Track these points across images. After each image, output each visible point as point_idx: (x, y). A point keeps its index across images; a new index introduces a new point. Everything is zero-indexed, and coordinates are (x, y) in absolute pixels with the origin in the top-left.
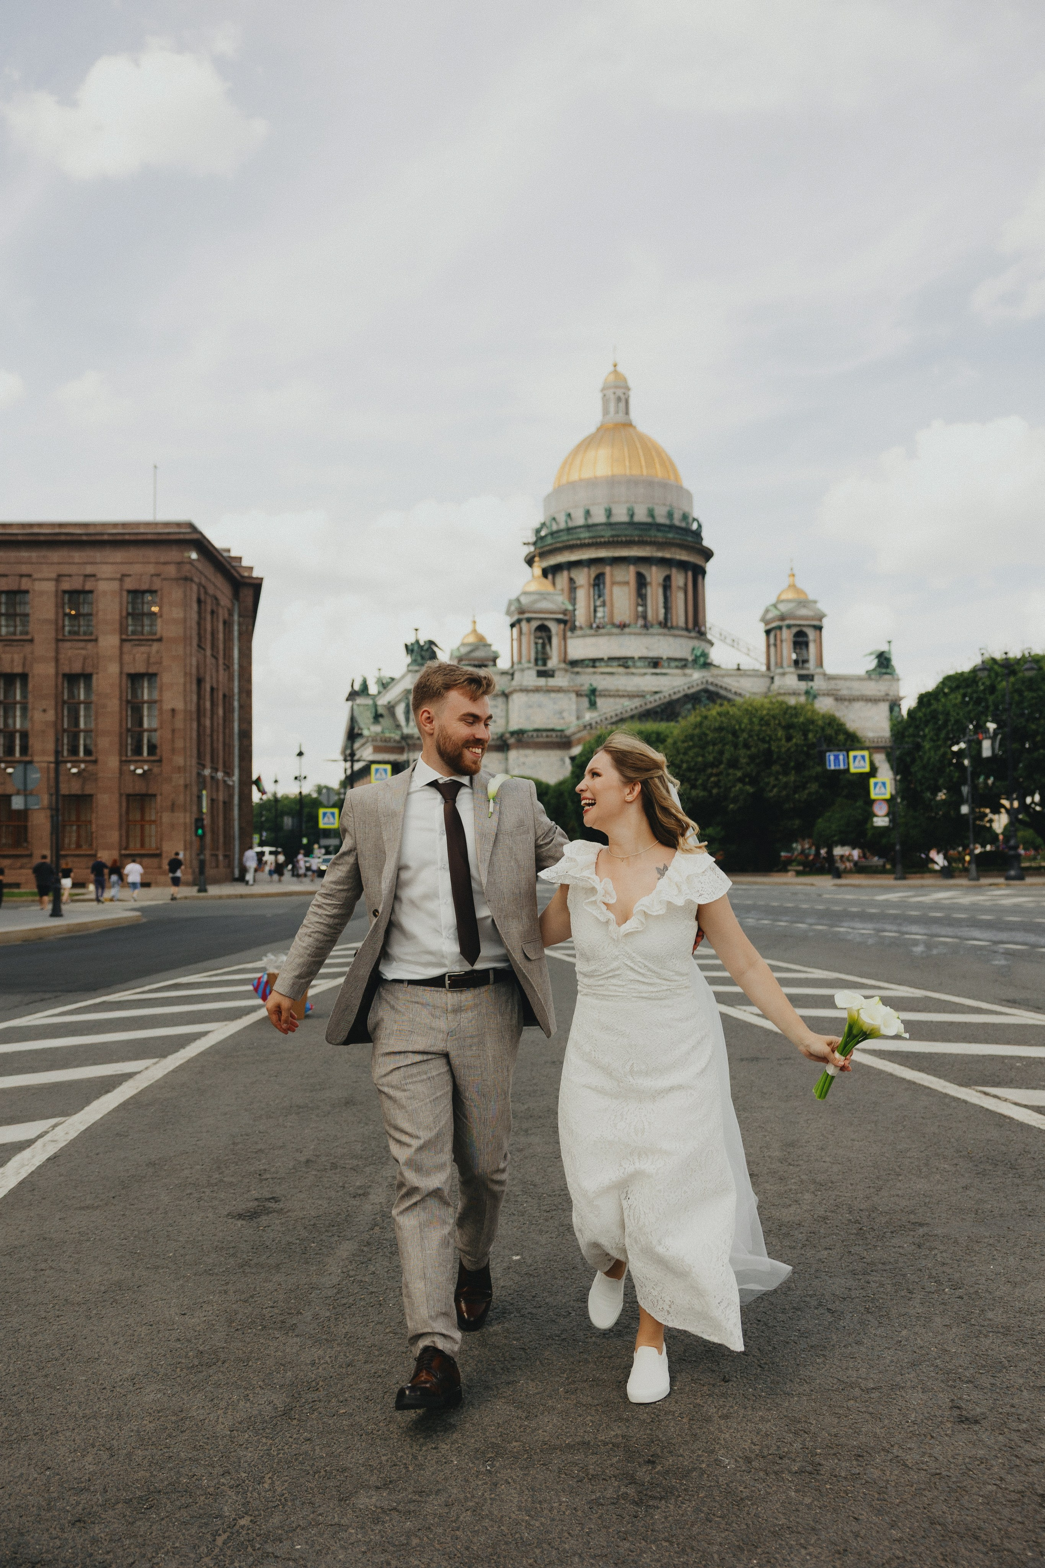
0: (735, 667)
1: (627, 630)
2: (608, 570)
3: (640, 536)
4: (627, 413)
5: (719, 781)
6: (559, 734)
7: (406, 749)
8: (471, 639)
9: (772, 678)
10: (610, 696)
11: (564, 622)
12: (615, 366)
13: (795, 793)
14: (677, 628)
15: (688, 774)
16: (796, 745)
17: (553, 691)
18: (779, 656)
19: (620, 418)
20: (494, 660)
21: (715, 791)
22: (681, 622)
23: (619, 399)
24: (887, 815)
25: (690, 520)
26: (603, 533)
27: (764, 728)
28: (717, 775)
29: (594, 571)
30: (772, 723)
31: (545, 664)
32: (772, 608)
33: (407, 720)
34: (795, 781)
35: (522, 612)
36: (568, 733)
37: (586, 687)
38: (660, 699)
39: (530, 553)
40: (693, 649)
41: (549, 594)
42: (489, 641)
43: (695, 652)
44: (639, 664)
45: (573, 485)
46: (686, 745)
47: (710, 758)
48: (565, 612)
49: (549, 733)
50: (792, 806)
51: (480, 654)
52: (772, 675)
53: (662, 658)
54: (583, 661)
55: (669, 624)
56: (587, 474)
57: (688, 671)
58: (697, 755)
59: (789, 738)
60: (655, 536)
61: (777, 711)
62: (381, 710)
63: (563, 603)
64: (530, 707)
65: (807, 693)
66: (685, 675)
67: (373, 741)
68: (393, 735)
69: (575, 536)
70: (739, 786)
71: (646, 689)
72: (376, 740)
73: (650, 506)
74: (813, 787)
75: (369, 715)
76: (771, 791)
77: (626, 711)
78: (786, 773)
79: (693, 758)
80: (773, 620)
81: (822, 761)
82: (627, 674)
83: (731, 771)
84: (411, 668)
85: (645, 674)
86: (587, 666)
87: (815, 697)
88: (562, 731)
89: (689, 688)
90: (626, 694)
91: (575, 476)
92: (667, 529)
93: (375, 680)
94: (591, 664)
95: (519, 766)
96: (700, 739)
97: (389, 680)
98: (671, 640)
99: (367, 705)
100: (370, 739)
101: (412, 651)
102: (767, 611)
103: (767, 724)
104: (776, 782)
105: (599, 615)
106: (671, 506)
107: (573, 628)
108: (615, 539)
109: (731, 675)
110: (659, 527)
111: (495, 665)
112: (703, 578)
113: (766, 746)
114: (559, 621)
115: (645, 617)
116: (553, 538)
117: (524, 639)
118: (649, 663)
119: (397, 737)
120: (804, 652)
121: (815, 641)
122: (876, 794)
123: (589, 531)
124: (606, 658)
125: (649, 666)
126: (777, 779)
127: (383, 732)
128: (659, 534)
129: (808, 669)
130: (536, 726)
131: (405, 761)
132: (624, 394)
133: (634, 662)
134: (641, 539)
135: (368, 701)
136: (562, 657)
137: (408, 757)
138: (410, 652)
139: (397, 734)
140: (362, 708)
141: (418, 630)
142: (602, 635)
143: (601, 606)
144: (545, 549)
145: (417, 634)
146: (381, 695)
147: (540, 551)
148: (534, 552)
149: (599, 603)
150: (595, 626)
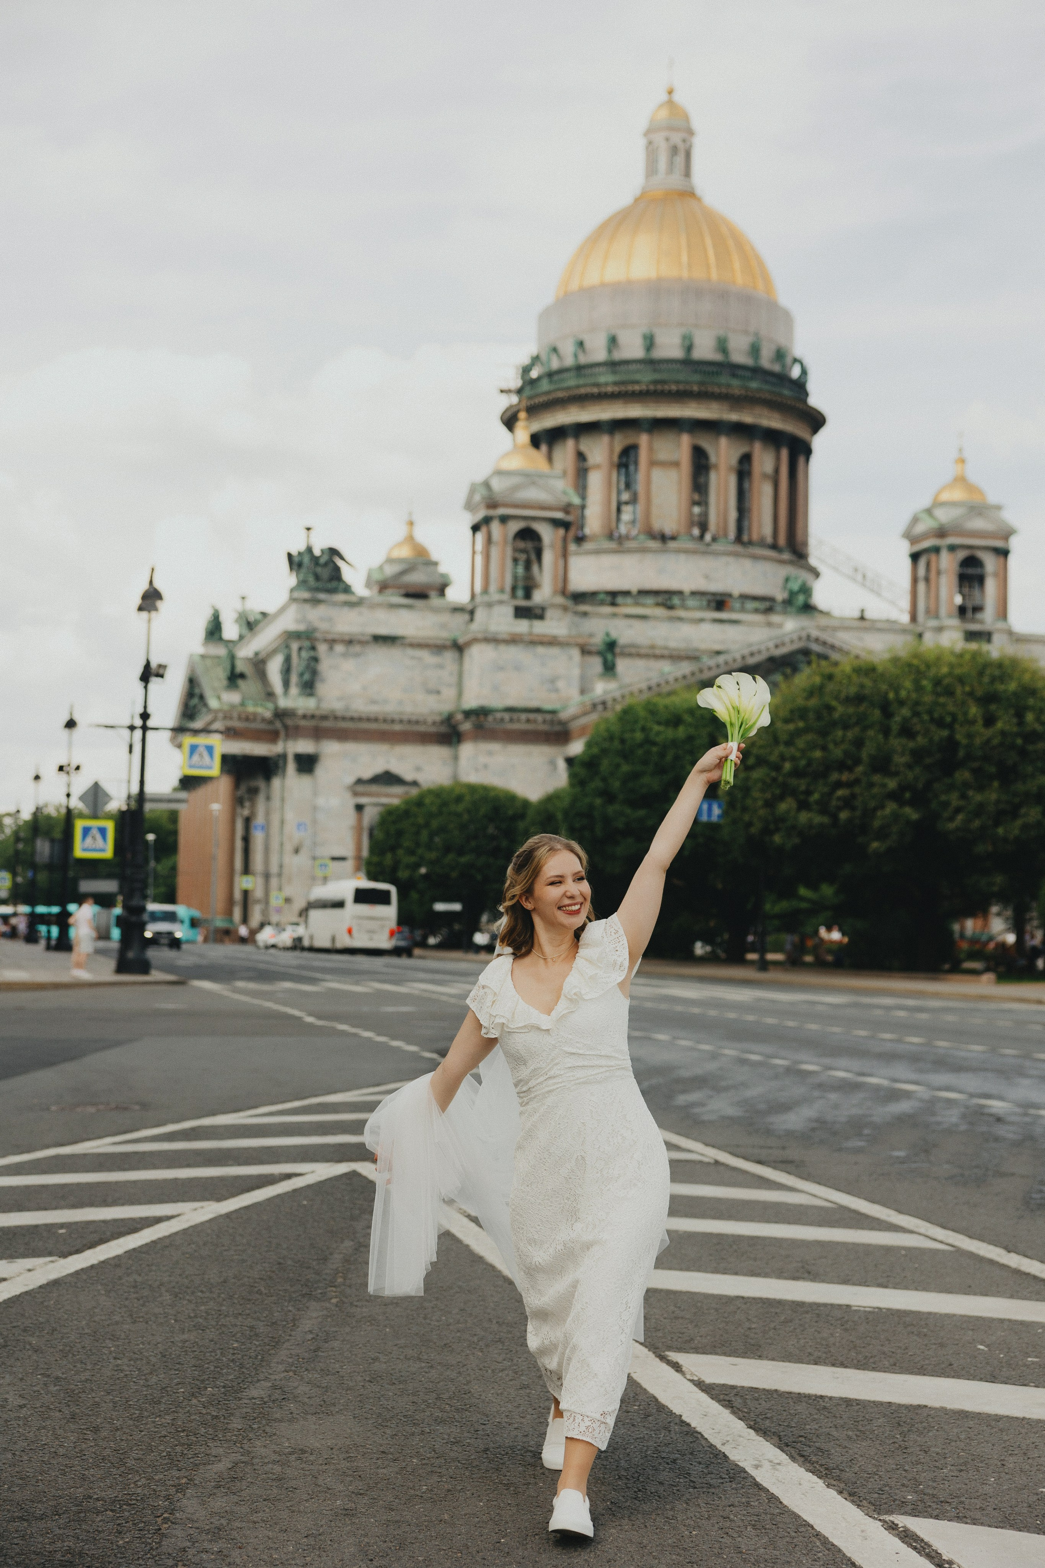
0: (857, 614)
1: (672, 545)
2: (643, 440)
3: (701, 383)
4: (687, 173)
5: (853, 796)
6: (548, 717)
7: (282, 734)
8: (405, 552)
9: (920, 636)
10: (639, 656)
11: (565, 526)
12: (670, 92)
13: (997, 824)
14: (759, 543)
15: (794, 782)
16: (1003, 733)
17: (542, 643)
18: (932, 600)
19: (676, 180)
20: (441, 590)
21: (843, 815)
22: (767, 530)
23: (674, 150)
25: (789, 360)
26: (638, 377)
27: (942, 700)
28: (849, 785)
29: (620, 441)
30: (959, 691)
31: (528, 595)
32: (924, 516)
33: (286, 684)
34: (998, 802)
35: (492, 504)
36: (564, 715)
37: (598, 640)
38: (726, 663)
39: (511, 406)
40: (787, 580)
41: (541, 476)
42: (435, 556)
43: (788, 586)
44: (691, 603)
45: (588, 293)
46: (791, 727)
47: (837, 753)
48: (567, 508)
49: (532, 716)
50: (990, 848)
51: (417, 578)
52: (919, 629)
53: (730, 595)
54: (594, 594)
55: (745, 538)
56: (614, 272)
57: (775, 618)
58: (813, 746)
59: (989, 721)
60: (729, 386)
62: (240, 667)
63: (565, 493)
64: (501, 668)
66: (769, 625)
67: (224, 718)
68: (260, 710)
69: (590, 380)
70: (891, 807)
71: (703, 646)
72: (231, 718)
73: (721, 334)
74: (1032, 814)
75: (221, 674)
76: (951, 819)
77: (667, 682)
78: (981, 788)
79: (803, 751)
80: (924, 536)
82: (671, 619)
83: (877, 778)
84: (296, 595)
85: (701, 620)
86: (602, 603)
88: (553, 712)
89: (777, 646)
90: (666, 652)
91: (593, 278)
92: (748, 374)
93: (235, 616)
94: (609, 599)
95: (477, 770)
96: (819, 717)
97: (259, 617)
98: (747, 563)
99: (218, 657)
100: (220, 715)
101: (300, 565)
102: (915, 520)
103: (949, 692)
104: (962, 803)
105: (626, 516)
106: (756, 334)
107: (580, 540)
108: (659, 387)
109: (848, 628)
110: (734, 369)
111: (443, 595)
112: (807, 460)
113: (945, 733)
114: (556, 523)
115: (703, 524)
116: (551, 382)
117: (495, 552)
118: (709, 602)
119: (267, 712)
120: (976, 592)
121: (996, 575)
123: (614, 373)
124: (634, 590)
125: (708, 607)
126: (963, 796)
127: (243, 704)
128: (735, 382)
129: (982, 622)
130: (510, 702)
131: (279, 756)
132: (684, 141)
133: (683, 600)
134: (703, 389)
135: (221, 651)
136: (560, 585)
137: (285, 748)
138: (295, 567)
139: (267, 709)
140: (209, 662)
141: (311, 531)
142: (629, 551)
143: (627, 503)
144: (537, 401)
145: (308, 536)
146: (243, 641)
147: (529, 403)
148: (517, 405)
149: (626, 497)
150: (616, 535)
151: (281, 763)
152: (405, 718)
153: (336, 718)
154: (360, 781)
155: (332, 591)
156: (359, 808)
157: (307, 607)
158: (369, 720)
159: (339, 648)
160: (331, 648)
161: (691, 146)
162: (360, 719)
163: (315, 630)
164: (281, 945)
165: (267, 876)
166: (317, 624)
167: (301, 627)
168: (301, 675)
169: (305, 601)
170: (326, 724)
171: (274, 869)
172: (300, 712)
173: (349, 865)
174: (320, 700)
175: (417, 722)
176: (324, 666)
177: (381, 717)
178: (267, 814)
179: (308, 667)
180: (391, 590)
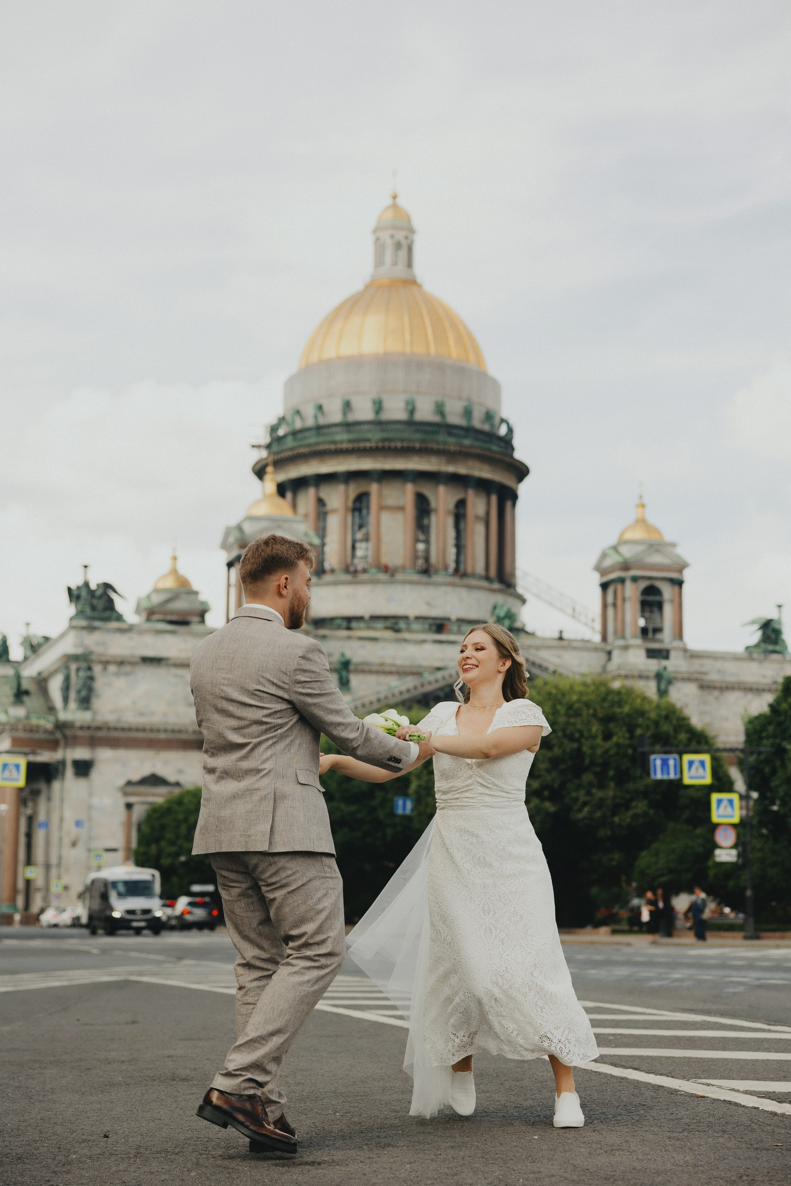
0: (556, 635)
1: (398, 577)
2: (374, 488)
3: (423, 441)
4: (410, 264)
7: (62, 742)
8: (169, 583)
9: (609, 653)
10: (371, 672)
12: (395, 197)
13: (614, 814)
14: (473, 575)
16: (618, 745)
18: (619, 622)
19: (400, 270)
20: (202, 615)
22: (480, 567)
23: (398, 246)
24: (735, 846)
25: (497, 421)
26: (369, 435)
27: (572, 720)
29: (353, 490)
32: (611, 552)
33: (66, 699)
34: (615, 797)
37: (335, 659)
38: (444, 678)
39: (261, 460)
40: (495, 608)
41: (286, 521)
42: (195, 587)
43: (497, 611)
44: (415, 626)
45: (327, 364)
50: (609, 832)
51: (181, 605)
52: (609, 648)
53: (448, 619)
54: (332, 619)
55: (462, 570)
56: (348, 349)
59: (607, 736)
60: (445, 443)
61: (592, 697)
62: (26, 685)
63: (306, 534)
65: (659, 677)
67: (12, 729)
68: (42, 722)
69: (328, 438)
71: (425, 663)
72: (17, 730)
73: (439, 399)
74: (640, 806)
75: (8, 692)
76: (580, 811)
77: (394, 695)
78: (602, 786)
80: (612, 569)
81: (646, 768)
82: (397, 640)
84: (75, 623)
85: (424, 641)
86: (339, 628)
87: (670, 682)
90: (394, 669)
91: (330, 352)
92: (462, 433)
93: (19, 640)
94: (344, 624)
97: (41, 641)
98: (464, 592)
99: (5, 677)
100: (8, 727)
101: (78, 598)
102: (604, 556)
103: (578, 714)
104: (588, 798)
105: (359, 553)
106: (469, 400)
107: (321, 571)
108: (387, 444)
109: (549, 647)
110: (450, 429)
111: (203, 621)
112: (514, 504)
113: (575, 745)
115: (427, 559)
116: (295, 439)
118: (431, 625)
119: (47, 723)
120: (656, 615)
121: (672, 601)
122: (719, 816)
123: (349, 432)
124: (367, 615)
125: (430, 630)
126: (589, 793)
127: (27, 717)
128: (451, 440)
129: (661, 641)
131: (59, 762)
132: (406, 238)
133: (408, 624)
134: (424, 445)
135: (9, 671)
137: (64, 755)
138: (74, 599)
139: (48, 721)
141: (87, 568)
142: (363, 583)
143: (362, 541)
144: (283, 455)
145: (85, 573)
146: (27, 662)
147: (276, 458)
148: (266, 459)
149: (359, 536)
150: (352, 569)
151: (60, 768)
152: (169, 727)
153: (109, 729)
154: (129, 783)
155: (106, 619)
156: (129, 806)
157: (84, 633)
158: (137, 730)
159: (112, 668)
160: (105, 669)
161: (412, 242)
162: (130, 729)
163: (91, 653)
164: (61, 923)
165: (48, 867)
166: (93, 648)
167: (79, 651)
168: (79, 692)
169: (83, 628)
170: (100, 734)
171: (54, 861)
172: (78, 724)
173: (120, 855)
174: (95, 713)
175: (180, 731)
176: (99, 684)
177: (148, 727)
178: (48, 812)
179: (85, 685)
180: (156, 617)
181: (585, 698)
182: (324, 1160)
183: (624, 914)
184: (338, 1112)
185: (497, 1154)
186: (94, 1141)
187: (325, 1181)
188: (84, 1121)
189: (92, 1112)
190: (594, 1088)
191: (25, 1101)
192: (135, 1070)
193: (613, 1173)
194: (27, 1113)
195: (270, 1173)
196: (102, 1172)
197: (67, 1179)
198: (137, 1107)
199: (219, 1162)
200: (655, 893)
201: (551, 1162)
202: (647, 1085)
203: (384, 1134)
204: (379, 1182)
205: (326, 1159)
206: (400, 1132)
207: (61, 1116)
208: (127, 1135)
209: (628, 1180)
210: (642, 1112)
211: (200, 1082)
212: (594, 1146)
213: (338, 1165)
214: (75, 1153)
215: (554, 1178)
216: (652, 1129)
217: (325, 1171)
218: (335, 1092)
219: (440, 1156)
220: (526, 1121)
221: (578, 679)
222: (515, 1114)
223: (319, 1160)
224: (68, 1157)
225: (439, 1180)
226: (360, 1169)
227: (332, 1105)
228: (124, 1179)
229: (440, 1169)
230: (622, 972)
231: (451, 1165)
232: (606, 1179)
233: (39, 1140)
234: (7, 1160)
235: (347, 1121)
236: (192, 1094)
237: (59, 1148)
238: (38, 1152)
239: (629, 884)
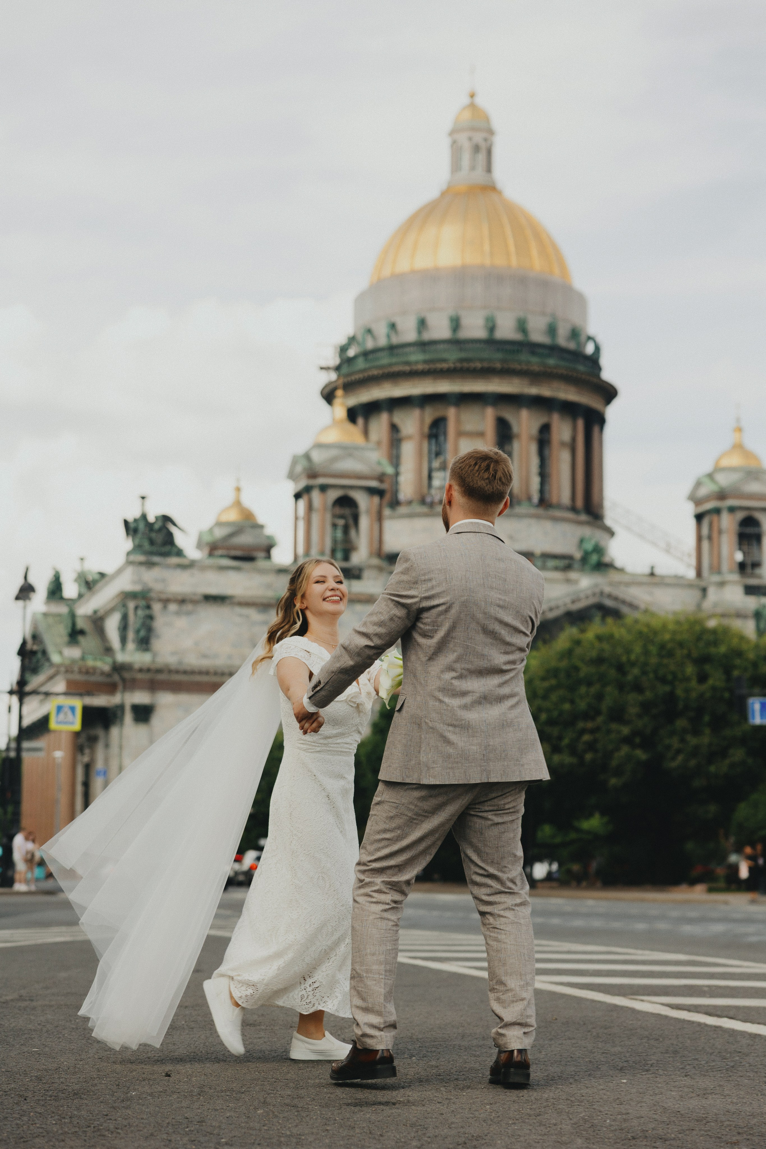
0: (647, 570)
2: (451, 413)
3: (504, 361)
4: (489, 169)
5: (595, 741)
7: (120, 687)
8: (233, 516)
9: (704, 590)
11: (379, 493)
12: (472, 96)
13: (709, 763)
14: (559, 506)
16: (714, 688)
17: (360, 601)
18: (715, 555)
19: (479, 176)
20: (268, 549)
21: (588, 756)
22: (565, 497)
23: (477, 149)
25: (583, 338)
26: (445, 356)
27: (665, 661)
28: (592, 731)
29: (429, 414)
30: (679, 653)
31: (346, 558)
32: (707, 481)
33: (123, 640)
34: (710, 744)
35: (312, 475)
39: (330, 383)
40: (582, 541)
41: (357, 448)
42: (260, 520)
43: (585, 545)
45: (400, 279)
47: (582, 705)
48: (381, 477)
50: (704, 783)
51: (246, 539)
52: (703, 584)
53: (532, 554)
55: (546, 501)
56: (423, 263)
57: (573, 575)
59: (702, 678)
60: (527, 362)
61: (686, 636)
62: (81, 624)
63: (379, 463)
65: (758, 615)
66: (568, 581)
67: (67, 671)
68: (99, 664)
69: (401, 359)
70: (625, 750)
72: (72, 672)
73: (521, 315)
74: (738, 754)
75: (62, 631)
76: (673, 759)
78: (696, 732)
80: (707, 499)
81: (743, 712)
83: (614, 726)
84: (132, 558)
89: (573, 602)
91: (404, 265)
92: (546, 352)
93: (74, 576)
97: (97, 577)
98: (548, 525)
99: (59, 615)
100: (63, 669)
101: (135, 531)
102: (698, 484)
103: (671, 654)
104: (682, 746)
105: (435, 483)
106: (552, 316)
107: (395, 503)
108: (465, 365)
109: (640, 584)
110: (533, 348)
111: (268, 557)
112: (601, 429)
113: (668, 688)
114: (371, 491)
116: (366, 360)
117: (316, 518)
119: (104, 665)
120: (755, 549)
123: (424, 352)
126: (683, 740)
127: (83, 659)
128: (534, 360)
129: (760, 577)
131: (117, 707)
132: (486, 140)
134: (505, 366)
135: (63, 609)
136: (376, 545)
137: (123, 699)
138: (131, 532)
139: (105, 663)
140: (51, 620)
141: (145, 499)
143: (439, 470)
144: (353, 378)
145: (143, 505)
146: (83, 600)
147: (346, 380)
148: (335, 382)
149: (436, 464)
150: (428, 500)
151: (119, 713)
153: (170, 671)
155: (165, 555)
157: (143, 569)
158: (201, 673)
159: (173, 607)
160: (165, 607)
161: (491, 145)
162: (193, 672)
163: (150, 590)
166: (152, 585)
167: (137, 588)
168: (138, 631)
169: (141, 564)
170: (161, 677)
172: (137, 666)
174: (155, 655)
176: (160, 623)
177: (212, 670)
178: (107, 760)
179: (144, 624)
180: (220, 552)
181: (678, 637)
182: (400, 1101)
183: (720, 871)
184: (414, 1056)
185: (583, 1096)
186: (155, 1080)
187: (400, 1120)
188: (144, 1061)
189: (153, 1052)
190: (687, 1036)
191: (83, 1041)
192: (199, 1015)
193: (706, 1115)
194: (84, 1053)
195: (341, 1112)
196: (163, 1109)
197: (126, 1114)
198: (201, 1049)
199: (287, 1101)
200: (753, 847)
201: (639, 1105)
202: (743, 1034)
203: (463, 1077)
204: (457, 1121)
205: (401, 1100)
206: (480, 1075)
207: (120, 1056)
208: (190, 1075)
209: (721, 1122)
210: (737, 1058)
211: (269, 1027)
212: (686, 1090)
213: (414, 1105)
214: (135, 1090)
215: (643, 1119)
216: (748, 1074)
217: (400, 1111)
218: (411, 1038)
219: (522, 1097)
220: (614, 1066)
221: (671, 617)
222: (603, 1059)
223: (394, 1101)
224: (127, 1093)
225: (521, 1121)
226: (437, 1109)
227: (408, 1049)
228: (186, 1115)
229: (522, 1110)
230: (719, 928)
231: (534, 1106)
232: (698, 1121)
233: (97, 1077)
234: (63, 1095)
235: (424, 1065)
236: (260, 1038)
237: (118, 1085)
238: (96, 1088)
239: (727, 836)
